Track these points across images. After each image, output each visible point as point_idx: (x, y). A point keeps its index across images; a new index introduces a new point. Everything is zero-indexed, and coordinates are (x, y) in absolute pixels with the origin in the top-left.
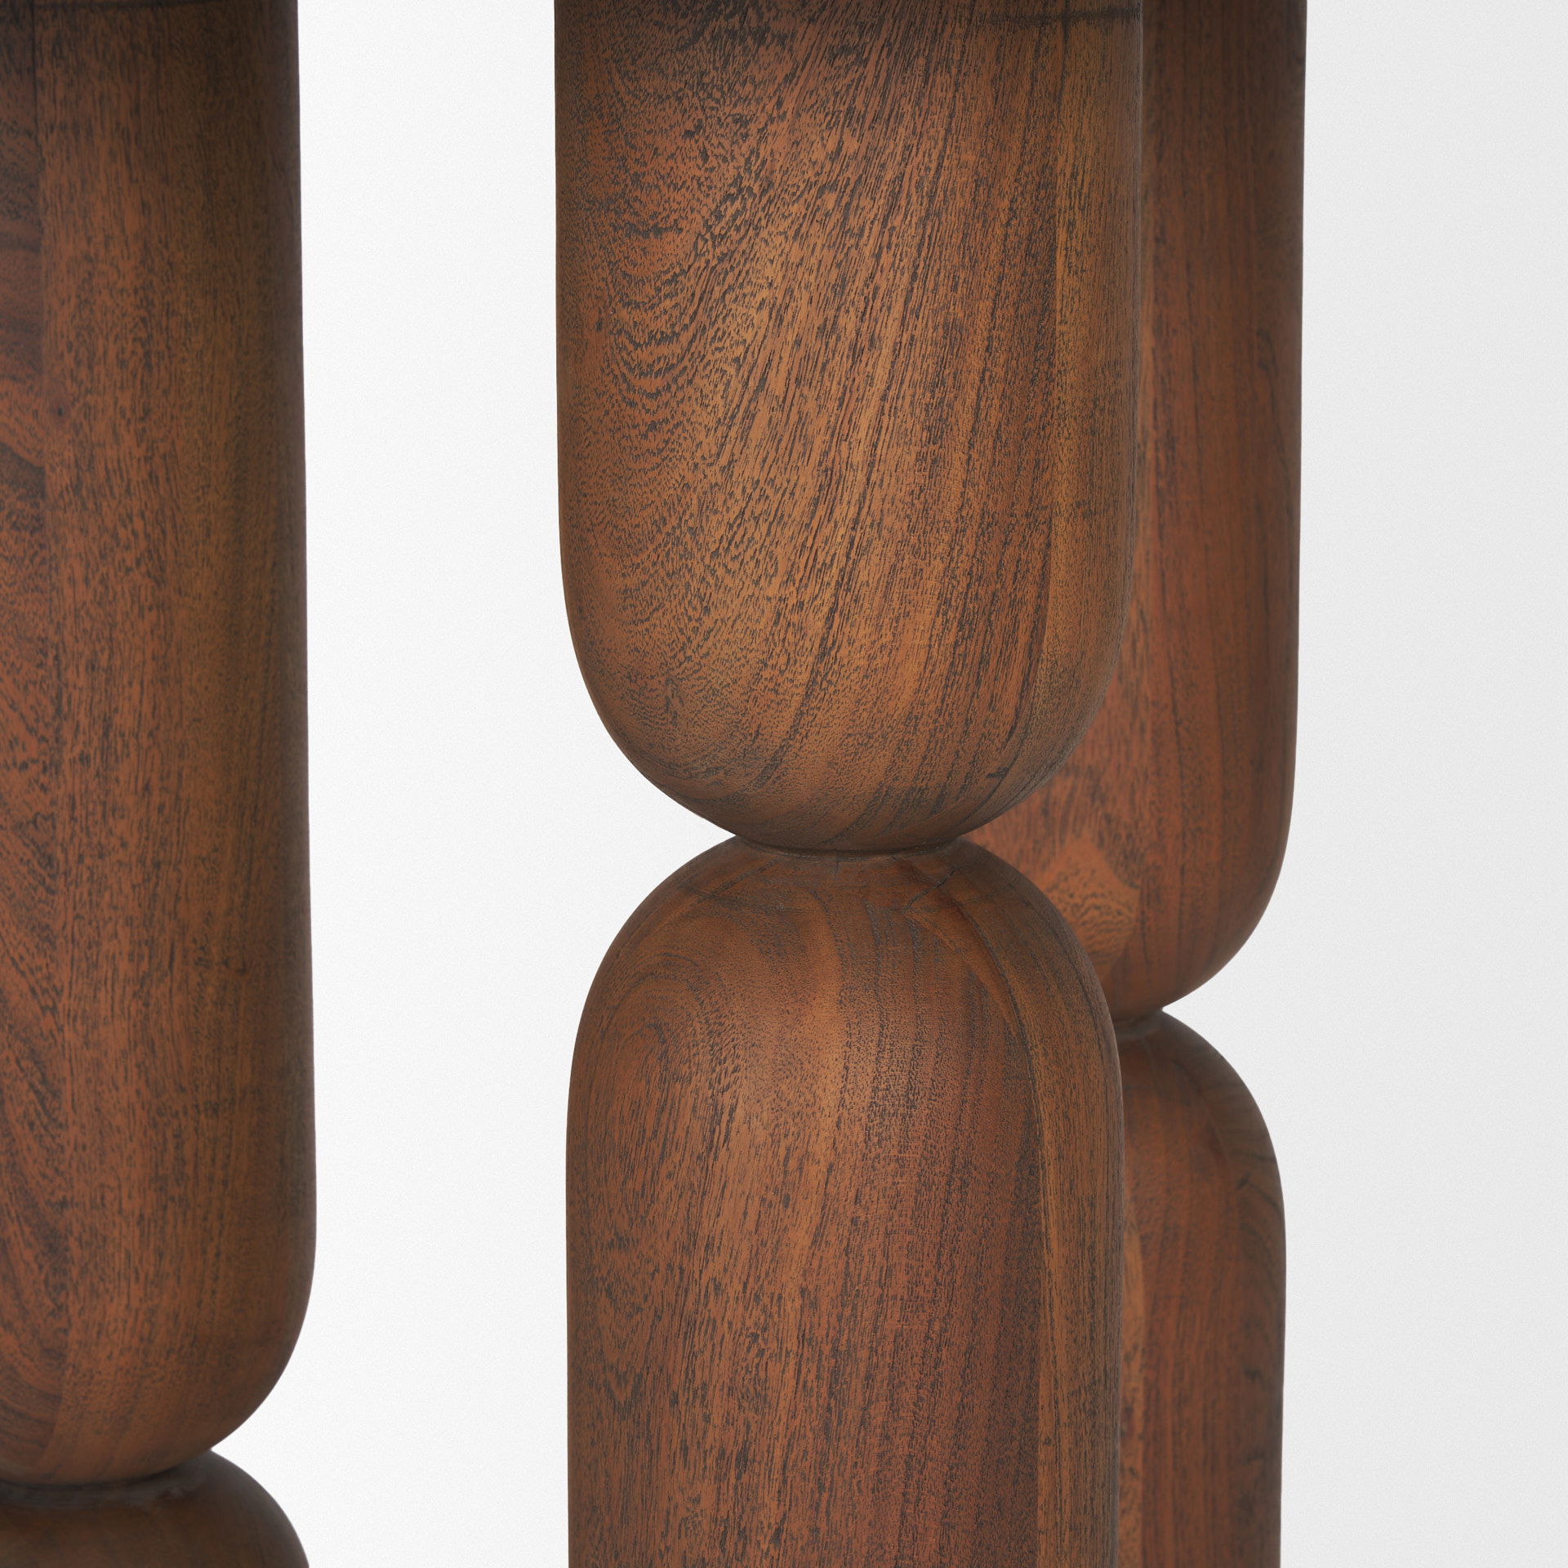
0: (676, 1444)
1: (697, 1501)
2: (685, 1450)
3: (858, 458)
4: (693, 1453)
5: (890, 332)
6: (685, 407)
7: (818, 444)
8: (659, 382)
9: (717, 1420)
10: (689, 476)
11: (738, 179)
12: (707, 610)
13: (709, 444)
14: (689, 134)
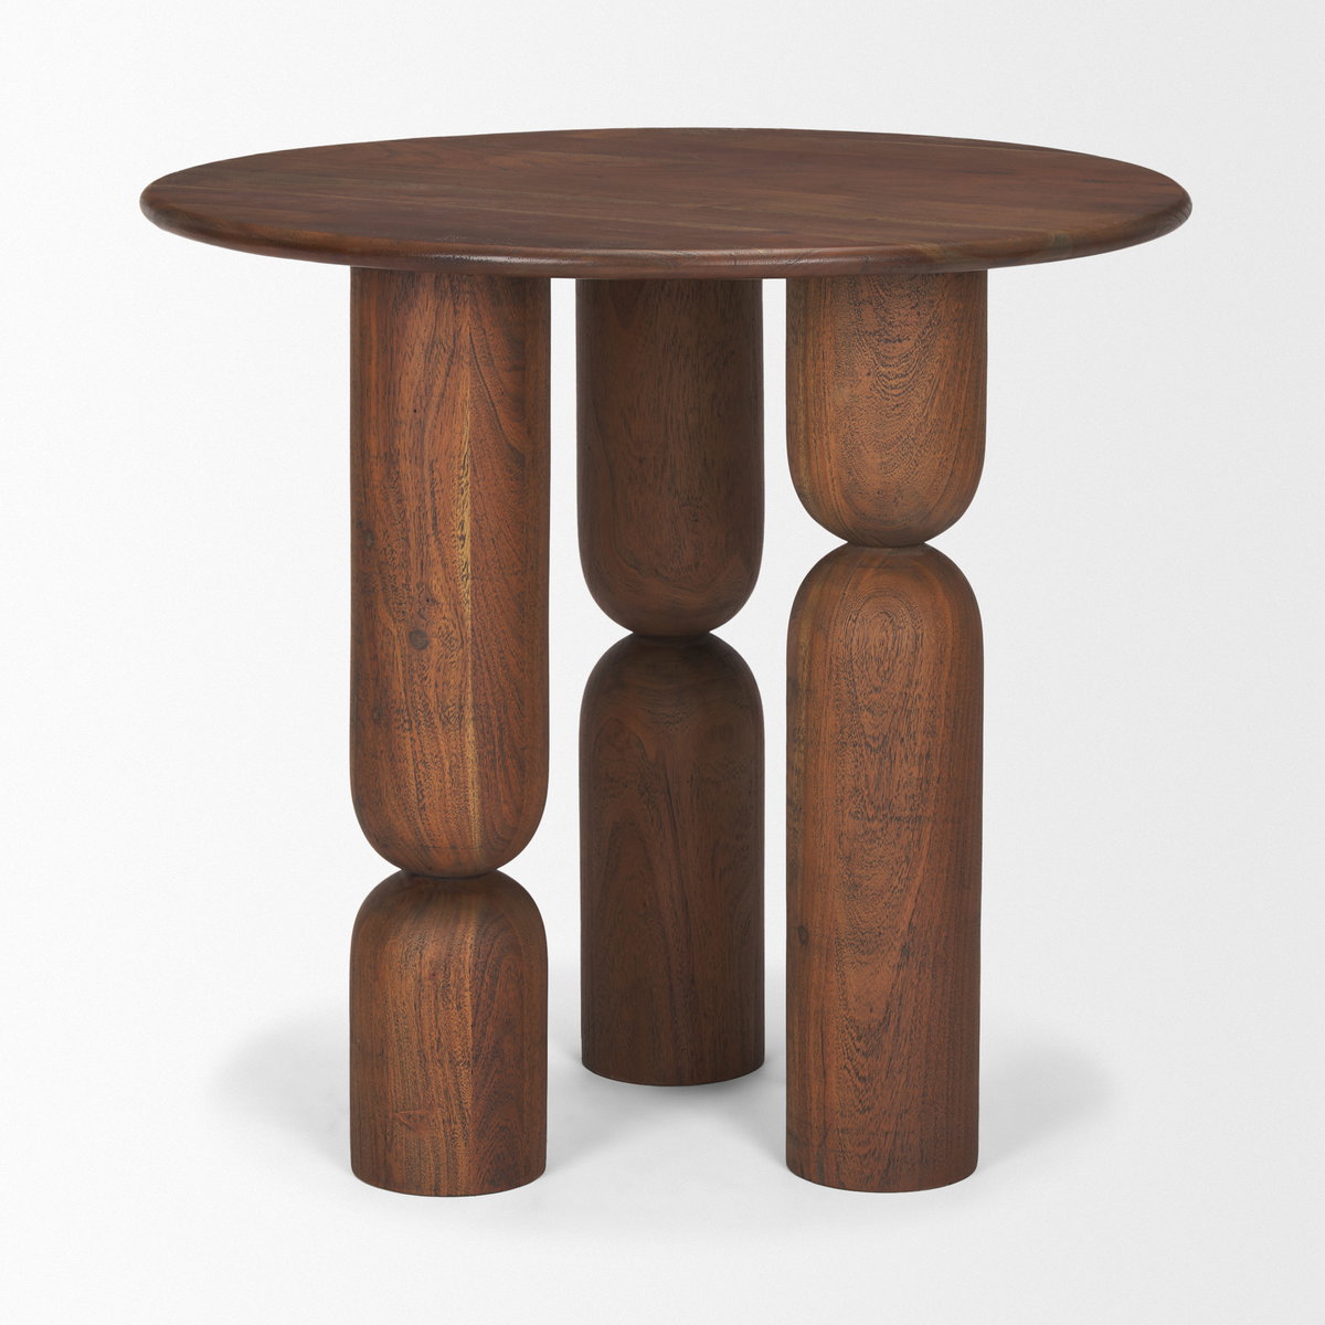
0: (903, 756)
1: (911, 775)
2: (906, 757)
3: (962, 408)
4: (910, 757)
5: (969, 366)
6: (911, 398)
7: (952, 406)
8: (900, 391)
9: (919, 744)
10: (912, 421)
11: (930, 322)
12: (917, 465)
13: (919, 410)
14: (913, 308)
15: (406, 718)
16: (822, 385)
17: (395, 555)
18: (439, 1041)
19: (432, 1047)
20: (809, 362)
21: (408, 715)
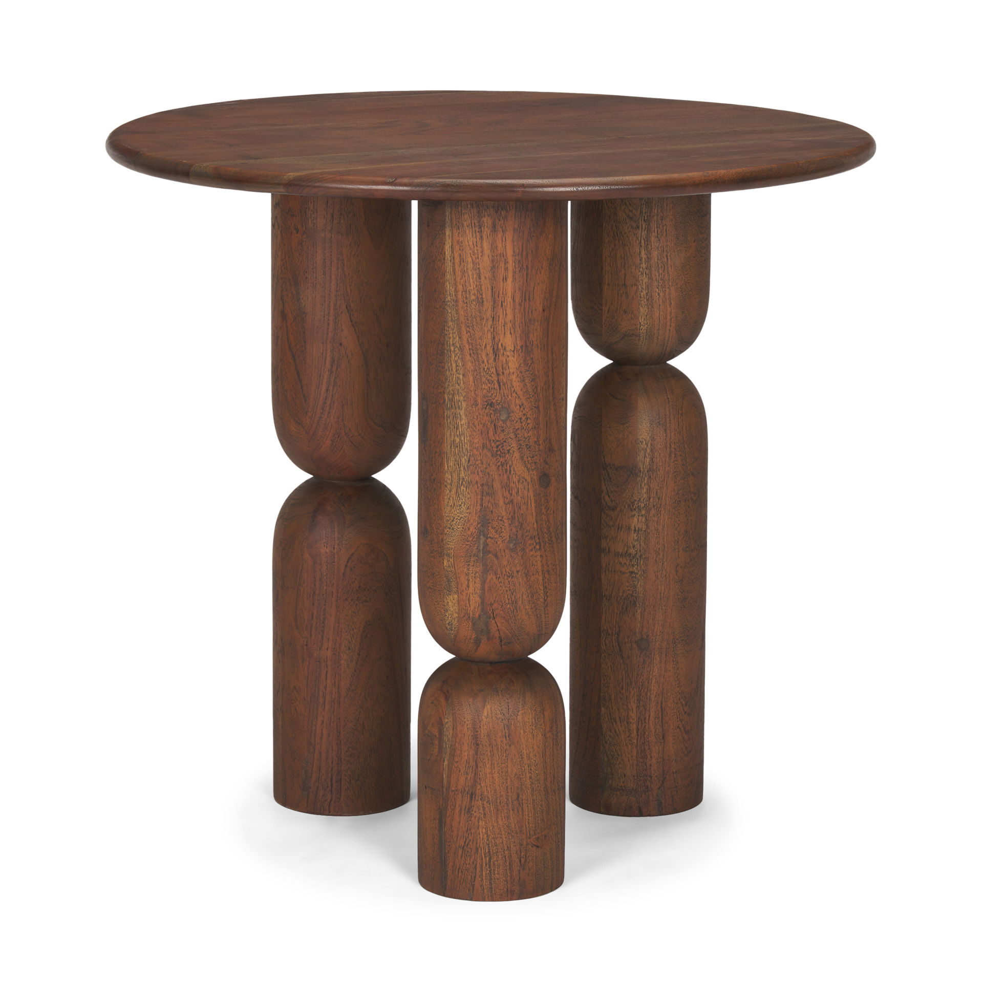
15: (538, 541)
16: (665, 254)
17: (529, 421)
18: (554, 776)
19: (551, 782)
20: (653, 239)
21: (539, 538)
